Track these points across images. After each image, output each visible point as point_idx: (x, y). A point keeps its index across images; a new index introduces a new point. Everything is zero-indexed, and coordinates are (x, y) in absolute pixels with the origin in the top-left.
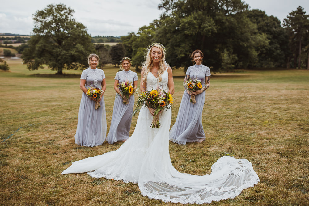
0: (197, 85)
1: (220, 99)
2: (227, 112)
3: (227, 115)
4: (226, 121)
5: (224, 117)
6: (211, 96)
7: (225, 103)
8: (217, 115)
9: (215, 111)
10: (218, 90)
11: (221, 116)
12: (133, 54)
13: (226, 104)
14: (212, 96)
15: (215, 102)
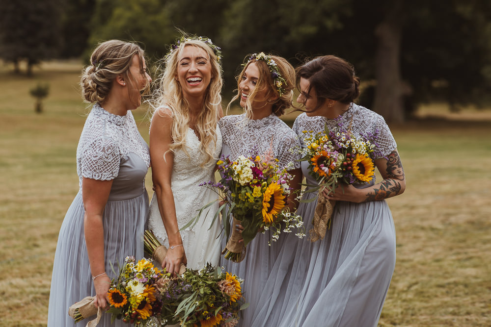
0: (351, 165)
1: (443, 222)
2: (460, 271)
3: (456, 284)
4: (446, 303)
5: (444, 290)
6: (413, 208)
7: (461, 237)
8: (416, 283)
9: (413, 267)
10: (447, 187)
11: (431, 287)
12: (95, 19)
13: (464, 241)
14: (415, 212)
15: (422, 234)
